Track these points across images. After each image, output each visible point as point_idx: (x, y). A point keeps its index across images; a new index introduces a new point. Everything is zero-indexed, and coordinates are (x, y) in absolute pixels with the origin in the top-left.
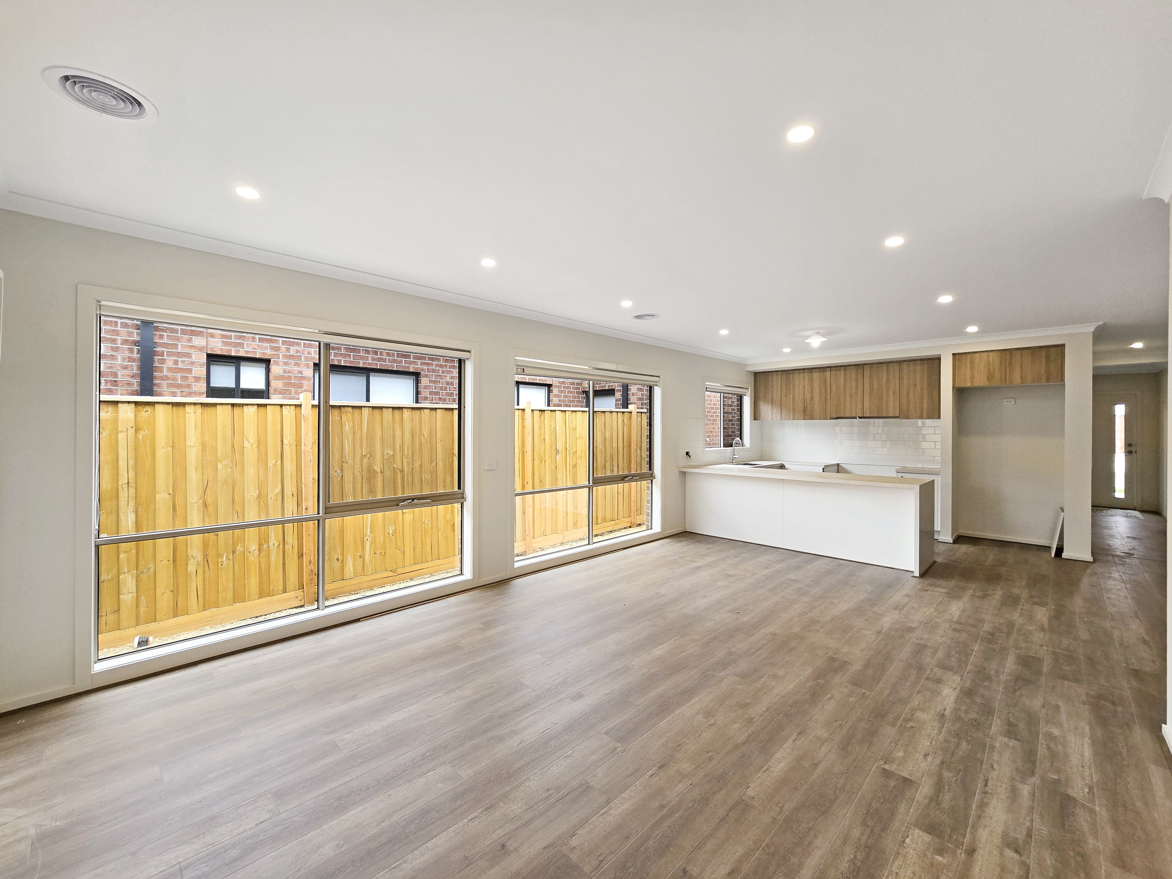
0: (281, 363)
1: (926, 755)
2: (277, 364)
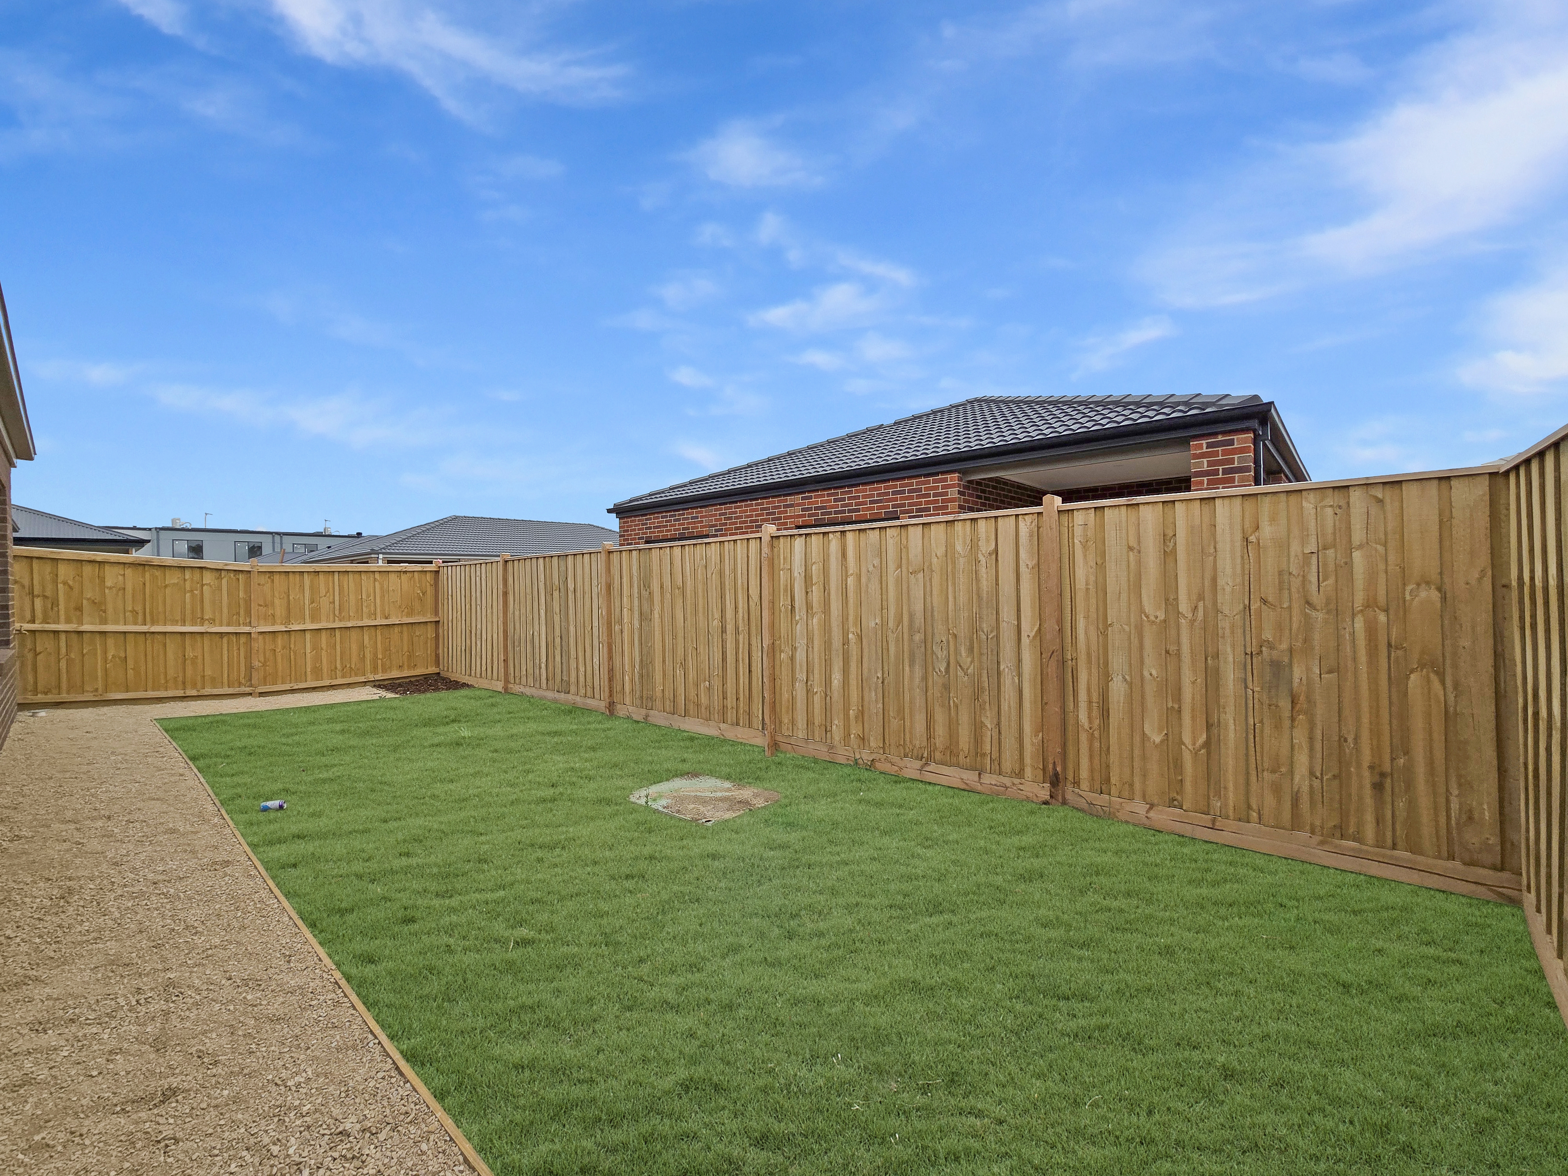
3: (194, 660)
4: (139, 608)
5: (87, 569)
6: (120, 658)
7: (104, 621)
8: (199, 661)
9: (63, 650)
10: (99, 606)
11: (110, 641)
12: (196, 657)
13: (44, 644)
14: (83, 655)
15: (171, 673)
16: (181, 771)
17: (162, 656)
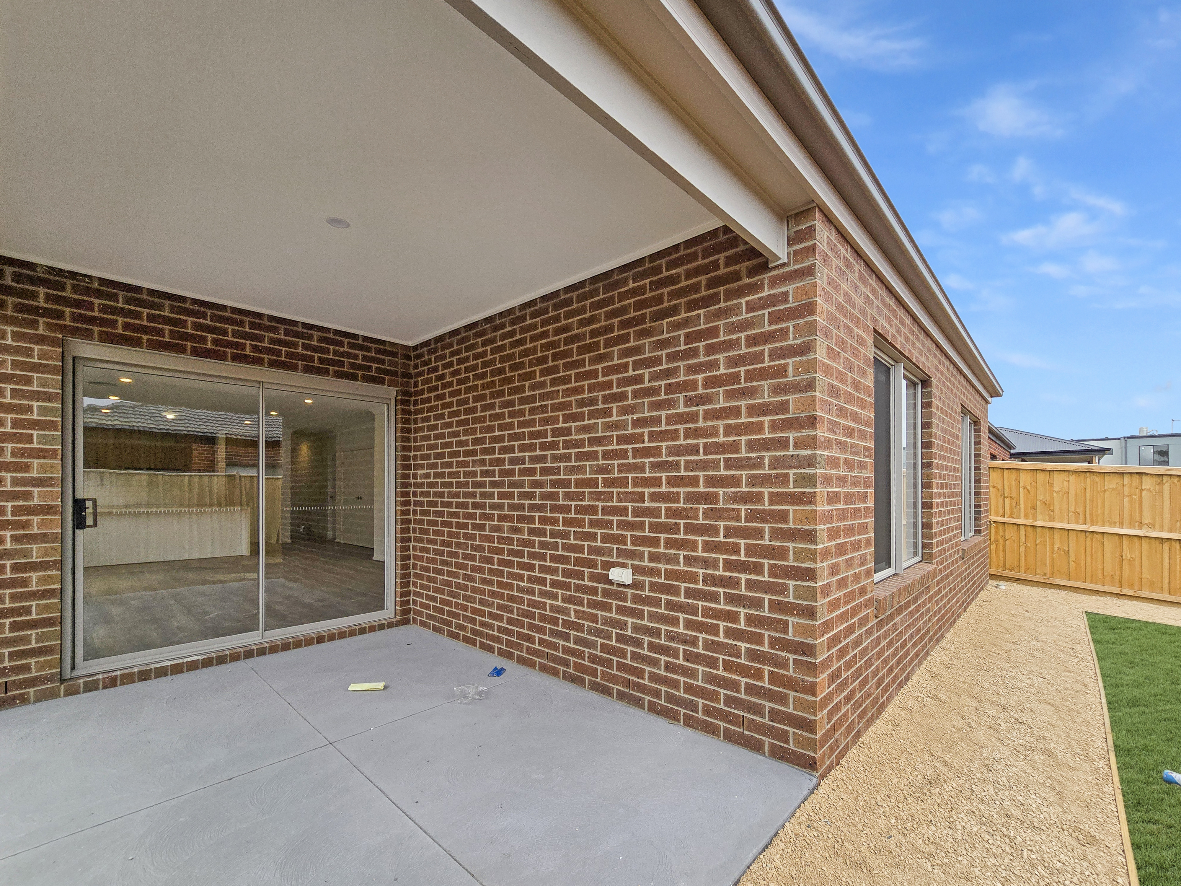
3: (1131, 561)
4: (1080, 510)
5: (1040, 476)
6: (1064, 551)
7: (1052, 519)
8: (1137, 563)
9: (1023, 539)
10: (1048, 506)
11: (1057, 536)
12: (1134, 559)
13: (1010, 533)
14: (1036, 545)
15: (1108, 569)
16: (1087, 680)
17: (1099, 554)
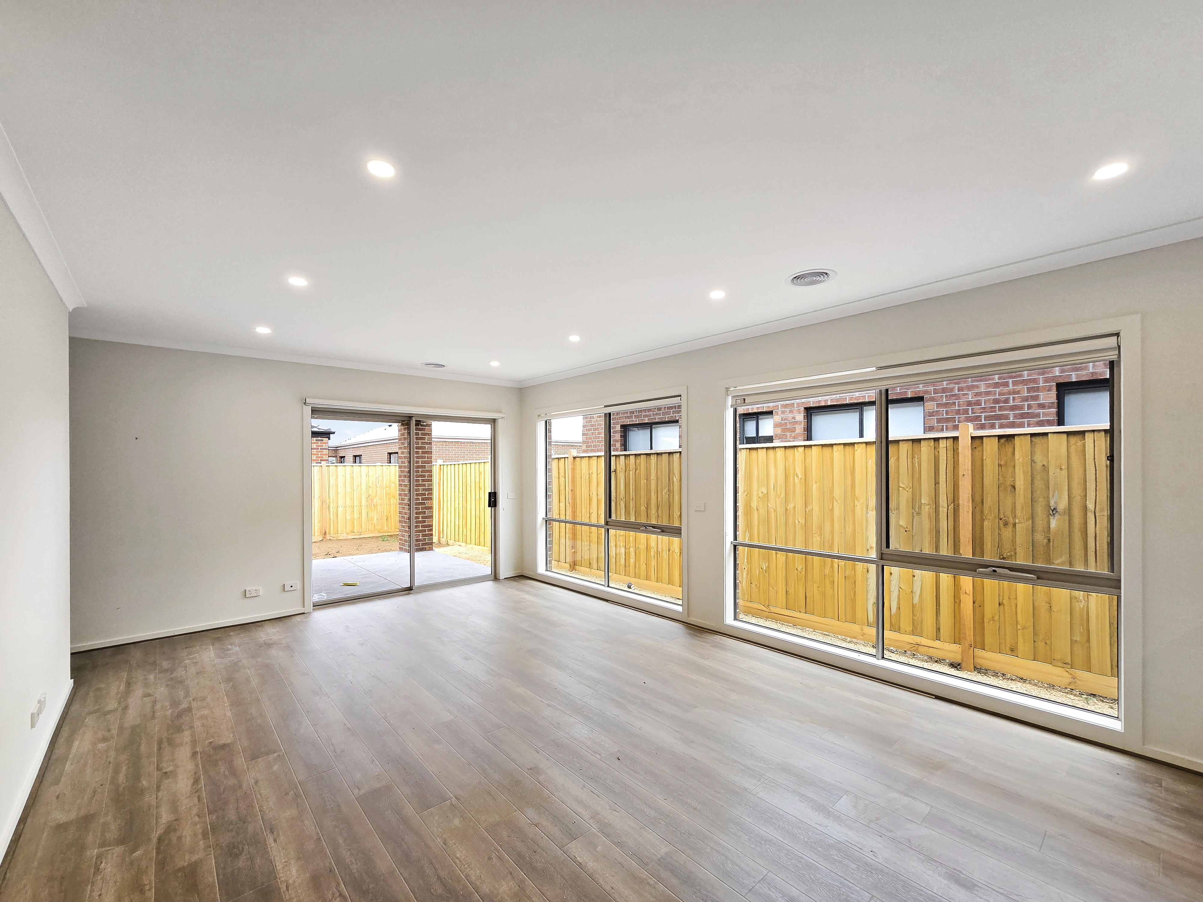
0: (780, 413)
1: (257, 782)
2: (777, 414)
